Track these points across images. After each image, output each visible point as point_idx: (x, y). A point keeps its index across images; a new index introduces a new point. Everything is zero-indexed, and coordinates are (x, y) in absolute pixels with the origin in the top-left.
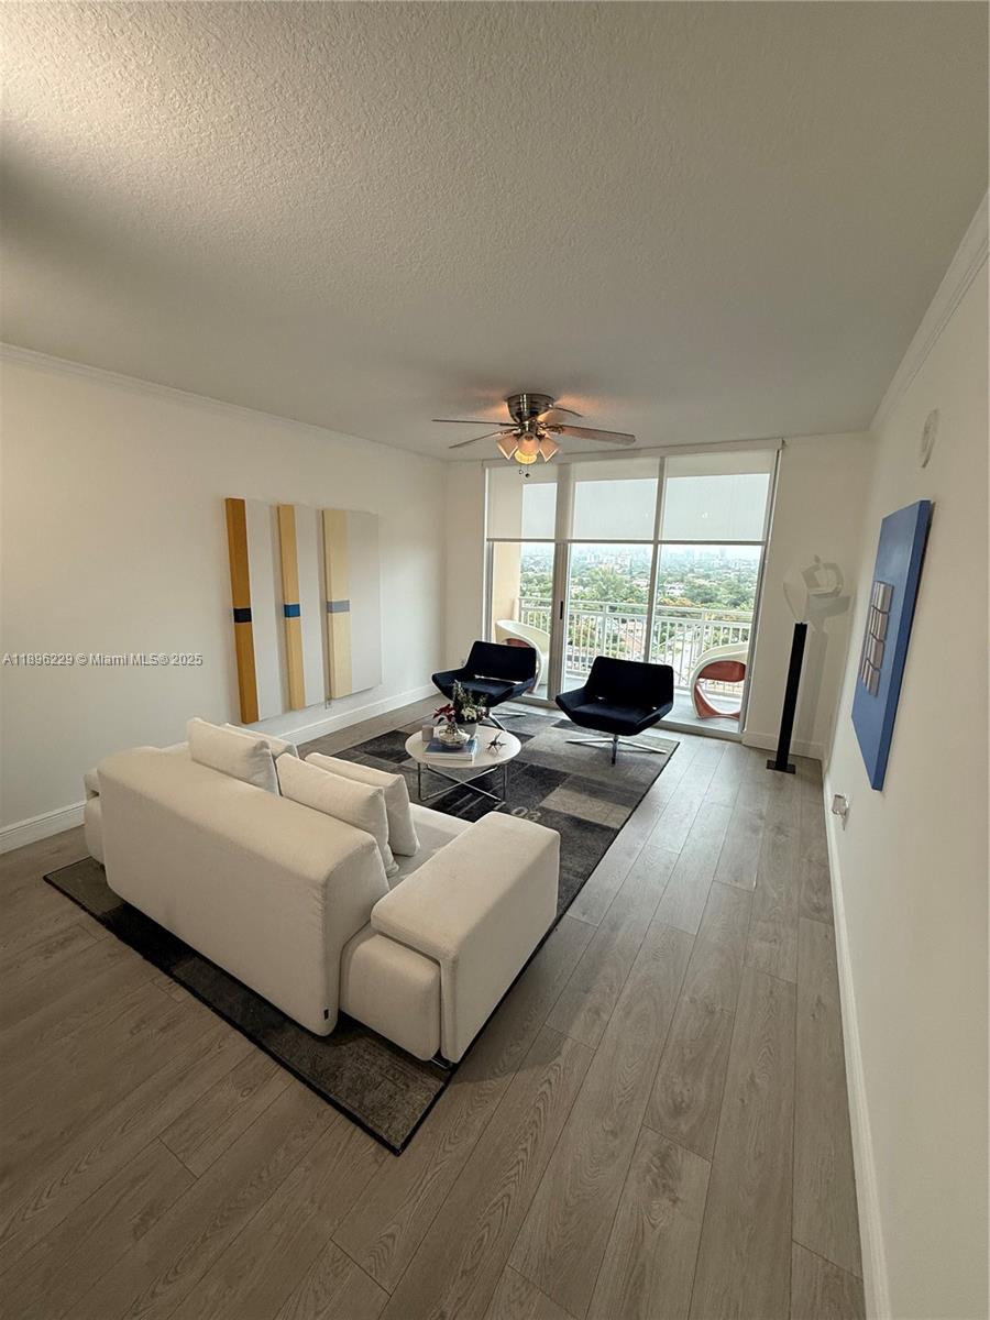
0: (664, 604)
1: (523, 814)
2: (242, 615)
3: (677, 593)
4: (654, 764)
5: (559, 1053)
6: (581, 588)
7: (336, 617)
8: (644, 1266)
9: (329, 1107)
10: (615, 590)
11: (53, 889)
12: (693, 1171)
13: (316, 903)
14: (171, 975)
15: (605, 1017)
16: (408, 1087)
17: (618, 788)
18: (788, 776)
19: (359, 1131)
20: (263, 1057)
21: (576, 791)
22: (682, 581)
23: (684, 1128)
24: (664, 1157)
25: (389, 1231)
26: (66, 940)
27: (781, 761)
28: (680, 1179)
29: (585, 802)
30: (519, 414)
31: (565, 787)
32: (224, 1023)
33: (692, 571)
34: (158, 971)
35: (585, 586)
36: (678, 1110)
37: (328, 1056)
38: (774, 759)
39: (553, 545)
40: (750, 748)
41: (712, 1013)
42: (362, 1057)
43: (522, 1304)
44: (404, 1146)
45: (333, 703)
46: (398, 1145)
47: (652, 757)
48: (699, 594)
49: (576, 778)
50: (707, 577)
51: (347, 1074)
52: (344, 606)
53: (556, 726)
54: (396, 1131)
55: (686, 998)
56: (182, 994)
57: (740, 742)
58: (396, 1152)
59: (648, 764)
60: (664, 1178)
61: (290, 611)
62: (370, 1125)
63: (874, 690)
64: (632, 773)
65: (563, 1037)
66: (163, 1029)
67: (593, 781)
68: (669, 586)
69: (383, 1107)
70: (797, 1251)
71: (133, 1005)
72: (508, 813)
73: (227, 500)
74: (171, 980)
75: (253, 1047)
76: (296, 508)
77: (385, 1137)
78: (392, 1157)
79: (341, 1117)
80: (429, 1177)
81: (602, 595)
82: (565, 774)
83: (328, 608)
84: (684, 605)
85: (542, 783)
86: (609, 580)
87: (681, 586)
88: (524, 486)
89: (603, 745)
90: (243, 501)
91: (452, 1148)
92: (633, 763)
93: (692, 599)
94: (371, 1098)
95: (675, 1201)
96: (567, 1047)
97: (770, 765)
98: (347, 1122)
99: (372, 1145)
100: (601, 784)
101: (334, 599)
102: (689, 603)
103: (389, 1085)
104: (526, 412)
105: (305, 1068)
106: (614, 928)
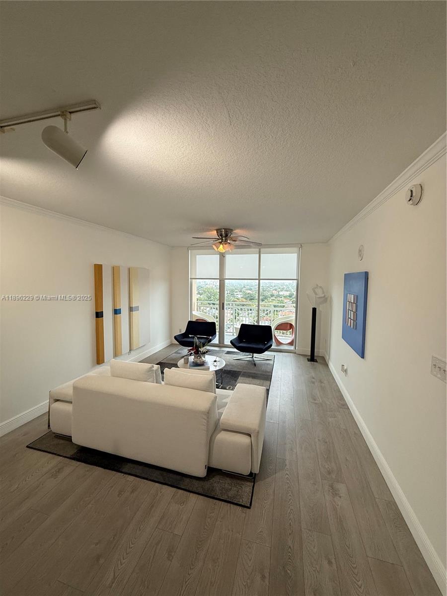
0: (235, 301)
1: (231, 388)
2: (99, 315)
3: (239, 296)
4: (270, 364)
5: (286, 465)
6: (199, 295)
7: (134, 313)
8: (340, 516)
9: (216, 501)
10: (214, 296)
11: (35, 451)
12: (342, 488)
13: (204, 420)
14: (122, 472)
15: (295, 450)
16: (241, 487)
17: (261, 374)
18: (315, 363)
19: (232, 505)
20: (180, 491)
21: (247, 377)
22: (241, 292)
23: (334, 477)
24: (332, 486)
25: (260, 531)
26: (59, 469)
27: (312, 358)
28: (339, 491)
29: (251, 381)
30: (221, 235)
31: (242, 376)
32: (157, 484)
33: (244, 287)
34: (114, 472)
35: (201, 295)
36: (329, 473)
37: (207, 485)
38: (310, 358)
39: (219, 280)
40: (299, 354)
41: (326, 442)
42: (219, 482)
43: (311, 536)
44: (251, 505)
45: (132, 352)
46: (249, 506)
47: (268, 362)
48: (248, 297)
49: (244, 372)
50: (251, 289)
51: (217, 489)
52: (137, 308)
53: (226, 354)
54: (245, 501)
55: (317, 440)
56: (131, 478)
57: (295, 353)
58: (249, 508)
59: (268, 364)
60: (335, 493)
61: (117, 312)
62: (236, 502)
63: (355, 328)
64: (263, 368)
65: (284, 460)
66: (132, 492)
67: (252, 373)
68: (236, 294)
69: (237, 495)
70: (377, 500)
71: (112, 487)
72: (225, 389)
73: (95, 265)
74: (123, 474)
75: (174, 489)
76: (121, 267)
77: (243, 504)
78: (248, 510)
79: (223, 503)
80: (264, 512)
81: (209, 299)
82: (239, 372)
83: (131, 309)
84: (243, 302)
85: (232, 376)
86: (211, 292)
87: (241, 293)
88: (197, 256)
89: (248, 359)
90: (102, 265)
91: (267, 501)
92: (261, 365)
93: (246, 299)
94: (231, 494)
95: (340, 497)
96: (287, 462)
97: (309, 360)
98: (226, 504)
99: (239, 508)
100: (254, 373)
101: (134, 305)
102: (245, 300)
103: (235, 489)
104: (224, 235)
105: (200, 490)
106: (284, 422)
